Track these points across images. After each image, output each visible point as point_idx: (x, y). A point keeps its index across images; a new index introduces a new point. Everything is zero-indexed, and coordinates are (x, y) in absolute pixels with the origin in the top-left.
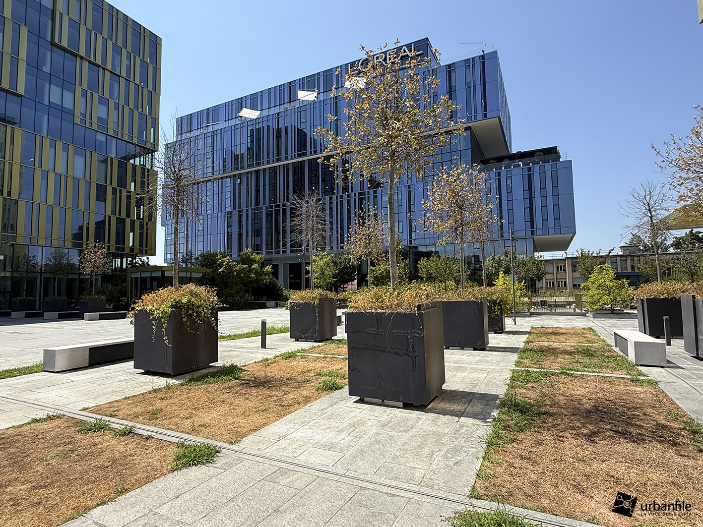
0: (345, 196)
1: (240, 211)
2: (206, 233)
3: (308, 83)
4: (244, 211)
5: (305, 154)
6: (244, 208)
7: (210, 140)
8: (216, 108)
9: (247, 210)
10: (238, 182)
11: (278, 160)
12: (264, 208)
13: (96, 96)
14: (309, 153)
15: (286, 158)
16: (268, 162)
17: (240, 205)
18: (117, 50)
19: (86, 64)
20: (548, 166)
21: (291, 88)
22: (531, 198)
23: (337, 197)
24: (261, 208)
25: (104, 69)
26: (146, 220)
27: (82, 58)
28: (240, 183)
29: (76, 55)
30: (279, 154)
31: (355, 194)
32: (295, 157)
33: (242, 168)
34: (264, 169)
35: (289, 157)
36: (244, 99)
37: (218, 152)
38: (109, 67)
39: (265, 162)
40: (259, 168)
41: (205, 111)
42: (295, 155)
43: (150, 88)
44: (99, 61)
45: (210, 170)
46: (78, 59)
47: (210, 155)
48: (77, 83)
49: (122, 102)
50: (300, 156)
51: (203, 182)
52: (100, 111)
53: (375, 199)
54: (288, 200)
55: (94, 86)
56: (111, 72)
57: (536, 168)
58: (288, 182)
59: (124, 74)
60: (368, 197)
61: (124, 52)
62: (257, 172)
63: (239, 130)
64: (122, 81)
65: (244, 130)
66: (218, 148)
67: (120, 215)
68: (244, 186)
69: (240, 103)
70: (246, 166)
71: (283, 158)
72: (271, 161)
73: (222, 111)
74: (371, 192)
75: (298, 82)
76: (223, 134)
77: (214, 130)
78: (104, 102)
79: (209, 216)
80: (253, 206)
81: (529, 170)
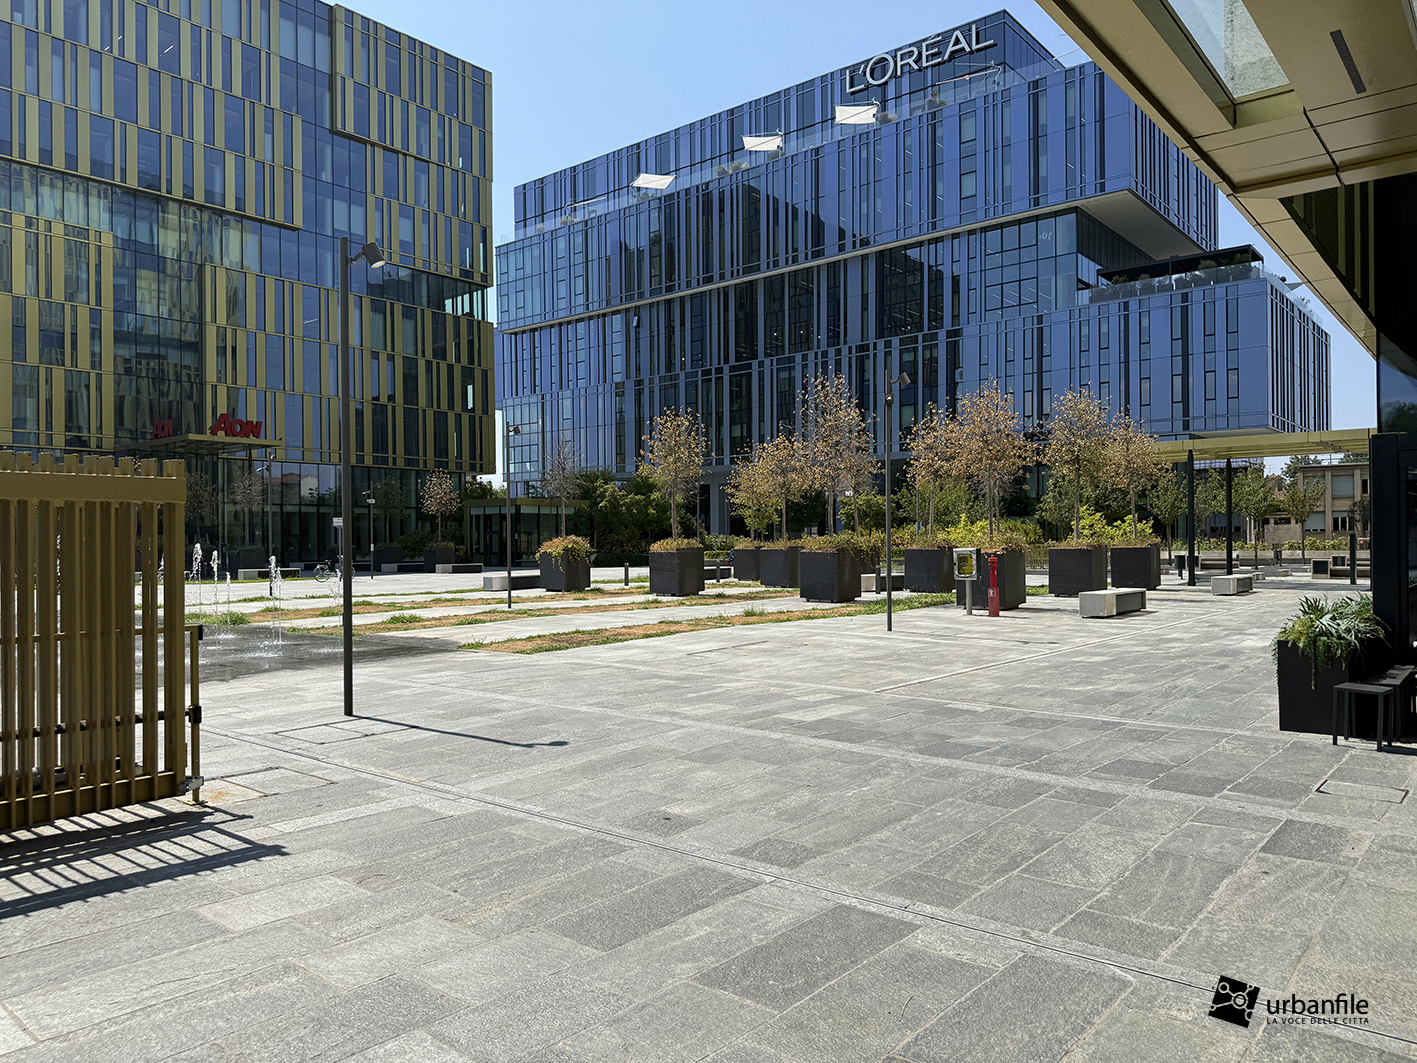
0: (832, 351)
1: (639, 383)
2: (576, 425)
3: (766, 113)
4: (646, 382)
5: (758, 269)
6: (645, 375)
7: (579, 239)
8: (588, 166)
9: (651, 381)
10: (635, 324)
11: (709, 280)
12: (682, 376)
13: (395, 204)
14: (763, 266)
15: (722, 277)
16: (689, 285)
17: (638, 369)
18: (424, 116)
19: (379, 152)
20: (1220, 289)
21: (734, 122)
22: (1185, 355)
23: (816, 353)
24: (676, 377)
25: (405, 155)
26: (479, 411)
27: (373, 145)
28: (638, 326)
29: (365, 142)
30: (708, 267)
31: (850, 348)
32: (738, 275)
33: (641, 296)
34: (682, 299)
35: (728, 275)
36: (643, 146)
37: (596, 263)
38: (413, 150)
39: (683, 285)
40: (673, 296)
41: (568, 173)
42: (738, 270)
43: (476, 171)
44: (398, 146)
45: (581, 300)
46: (369, 147)
47: (580, 270)
48: (369, 190)
49: (434, 207)
50: (748, 271)
51: (569, 323)
52: (402, 230)
53: (888, 358)
54: (727, 361)
55: (392, 188)
56: (416, 158)
57: (1196, 294)
58: (726, 322)
59: (435, 158)
60: (875, 354)
61: (434, 117)
62: (669, 302)
63: (633, 219)
64: (433, 168)
65: (642, 218)
66: (595, 257)
67: (439, 407)
68: (644, 333)
69: (634, 158)
70: (647, 294)
71: (716, 277)
72: (694, 283)
73: (600, 172)
74: (881, 343)
75: (746, 108)
76: (603, 226)
77: (587, 218)
78: (408, 212)
79: (583, 391)
80: (663, 373)
81: (1185, 297)
